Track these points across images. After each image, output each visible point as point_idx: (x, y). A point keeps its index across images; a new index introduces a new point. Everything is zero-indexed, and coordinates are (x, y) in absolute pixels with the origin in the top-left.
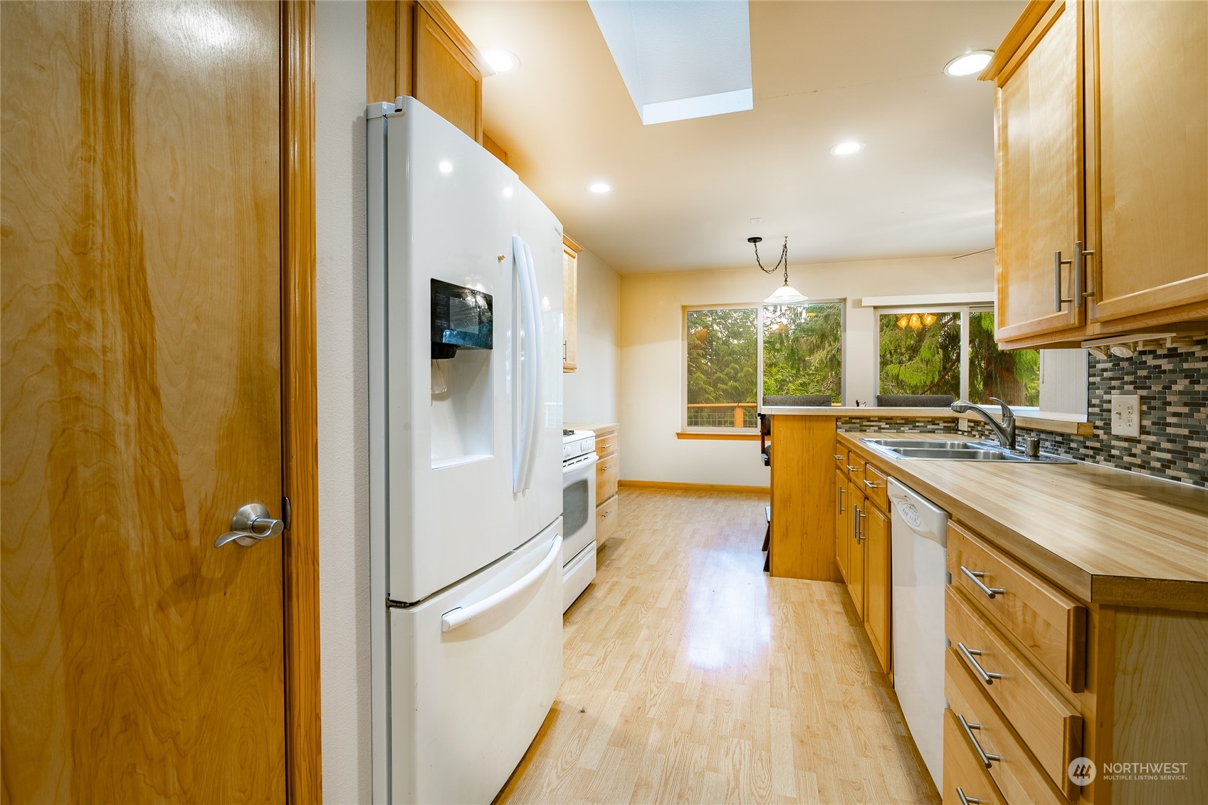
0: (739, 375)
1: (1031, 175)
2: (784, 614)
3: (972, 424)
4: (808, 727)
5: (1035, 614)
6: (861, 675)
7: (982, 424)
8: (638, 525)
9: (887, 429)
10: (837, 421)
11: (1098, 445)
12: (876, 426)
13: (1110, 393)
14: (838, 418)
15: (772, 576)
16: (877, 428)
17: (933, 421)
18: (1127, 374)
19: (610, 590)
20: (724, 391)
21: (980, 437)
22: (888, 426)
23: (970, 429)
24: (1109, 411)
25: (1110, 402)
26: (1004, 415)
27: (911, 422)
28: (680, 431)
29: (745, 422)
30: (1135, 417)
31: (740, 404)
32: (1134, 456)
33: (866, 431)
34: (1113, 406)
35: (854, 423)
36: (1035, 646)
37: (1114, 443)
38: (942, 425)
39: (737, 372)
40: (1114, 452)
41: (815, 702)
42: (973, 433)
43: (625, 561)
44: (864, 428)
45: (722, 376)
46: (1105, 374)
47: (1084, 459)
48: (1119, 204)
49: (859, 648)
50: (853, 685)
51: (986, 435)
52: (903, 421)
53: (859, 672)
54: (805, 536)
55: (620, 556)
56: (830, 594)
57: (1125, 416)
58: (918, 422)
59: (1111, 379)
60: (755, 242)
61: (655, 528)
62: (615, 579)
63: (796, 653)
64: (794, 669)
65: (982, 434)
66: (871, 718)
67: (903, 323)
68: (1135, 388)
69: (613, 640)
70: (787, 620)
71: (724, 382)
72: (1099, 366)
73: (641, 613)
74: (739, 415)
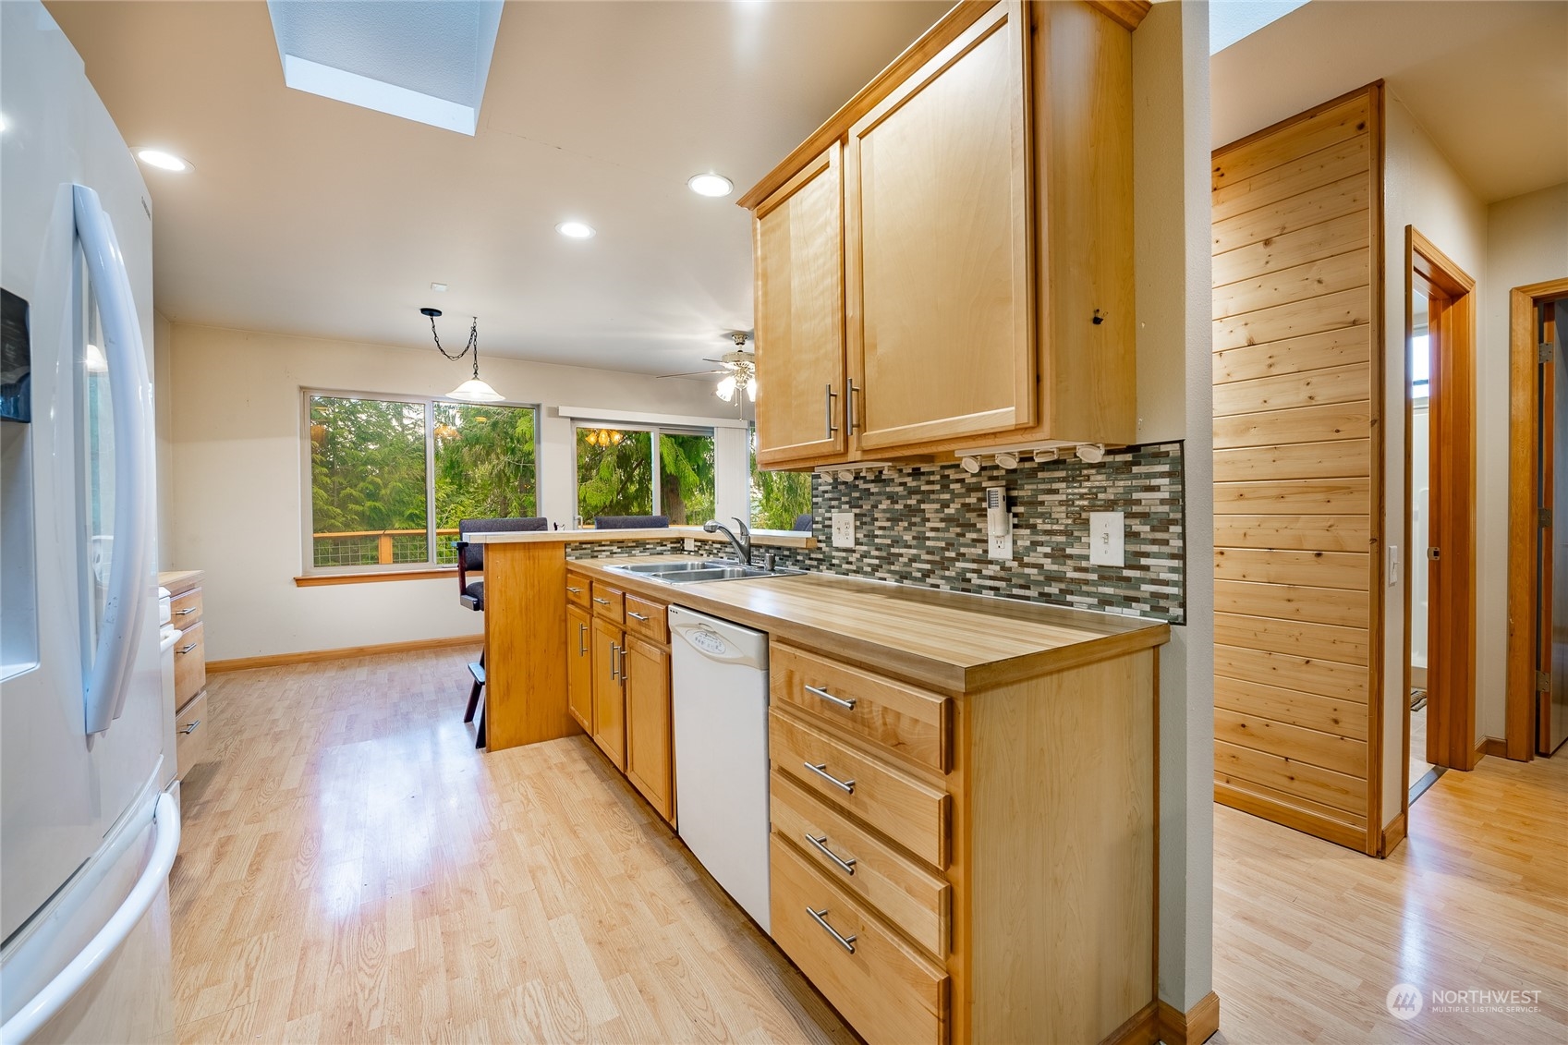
0: (383, 492)
1: (793, 310)
2: (522, 794)
3: (699, 544)
4: (601, 922)
5: (898, 715)
6: (632, 833)
7: (710, 542)
8: (240, 732)
9: (619, 553)
10: (566, 548)
11: (821, 556)
12: (607, 551)
13: (830, 512)
14: (567, 544)
15: (489, 751)
16: (608, 553)
17: (661, 543)
18: (845, 495)
19: (220, 855)
20: (357, 513)
21: (708, 556)
22: (619, 550)
23: (696, 549)
24: (830, 526)
25: (830, 519)
26: (742, 534)
27: (640, 544)
28: (300, 575)
29: (396, 556)
30: (852, 530)
31: (387, 532)
32: (851, 563)
33: (597, 557)
34: (833, 523)
35: (585, 549)
36: (899, 743)
37: (834, 554)
38: (669, 546)
39: (377, 486)
40: (834, 561)
41: (597, 888)
42: (700, 552)
43: (234, 797)
44: (595, 554)
45: (354, 493)
46: (826, 495)
47: (809, 570)
48: (880, 350)
49: (619, 804)
50: (629, 849)
51: (714, 554)
52: (634, 544)
53: (629, 831)
54: (532, 690)
55: (221, 792)
56: (567, 752)
57: (843, 530)
58: (648, 544)
59: (831, 499)
60: (432, 315)
61: (277, 730)
62: (222, 834)
63: (554, 838)
64: (559, 858)
65: (710, 553)
66: (659, 878)
67: (592, 439)
68: (850, 507)
69: (256, 938)
70: (529, 801)
71: (357, 502)
72: (821, 488)
73: (298, 871)
74: (386, 547)
